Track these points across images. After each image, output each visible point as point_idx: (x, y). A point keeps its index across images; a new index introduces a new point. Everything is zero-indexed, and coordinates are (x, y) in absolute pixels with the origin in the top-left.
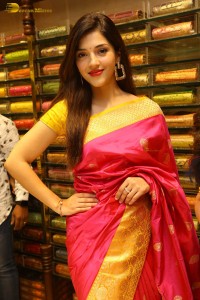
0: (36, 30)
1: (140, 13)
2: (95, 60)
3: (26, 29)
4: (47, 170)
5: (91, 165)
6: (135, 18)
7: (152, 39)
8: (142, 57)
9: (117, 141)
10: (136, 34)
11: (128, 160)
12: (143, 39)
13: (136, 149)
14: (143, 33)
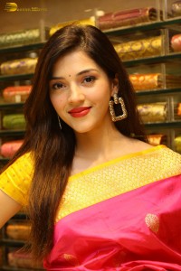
1: (153, 12)
2: (77, 92)
4: (7, 252)
5: (67, 256)
6: (144, 20)
7: (172, 50)
8: (156, 78)
9: (107, 218)
10: (146, 44)
11: (125, 249)
12: (157, 50)
13: (138, 232)
14: (157, 42)
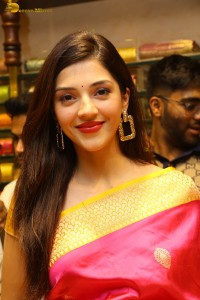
0: (23, 59)
3: (7, 57)
